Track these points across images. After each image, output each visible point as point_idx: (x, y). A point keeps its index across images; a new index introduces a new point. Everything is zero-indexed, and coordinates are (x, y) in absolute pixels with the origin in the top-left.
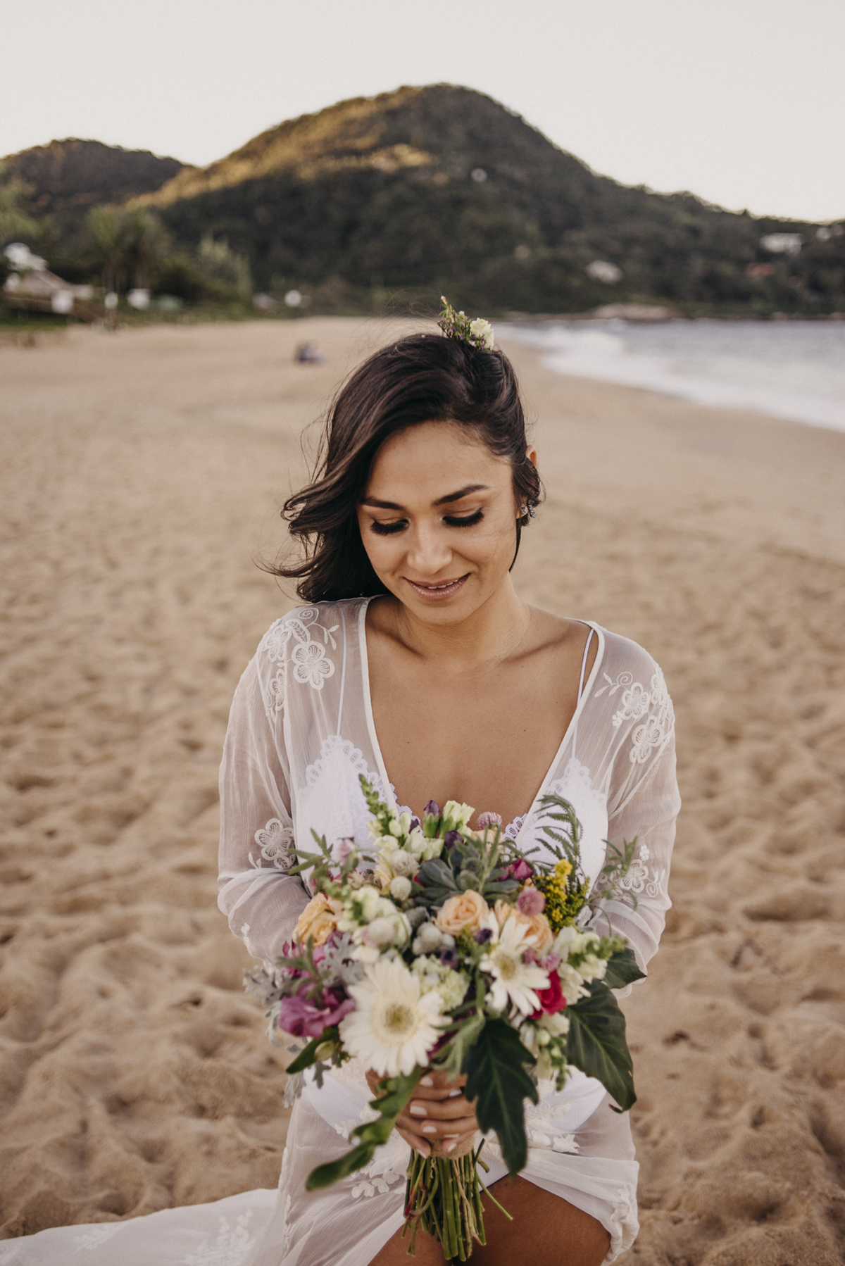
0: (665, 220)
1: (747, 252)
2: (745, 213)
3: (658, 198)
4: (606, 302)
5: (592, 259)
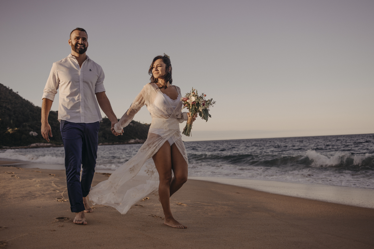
4: (34, 143)
5: (30, 131)
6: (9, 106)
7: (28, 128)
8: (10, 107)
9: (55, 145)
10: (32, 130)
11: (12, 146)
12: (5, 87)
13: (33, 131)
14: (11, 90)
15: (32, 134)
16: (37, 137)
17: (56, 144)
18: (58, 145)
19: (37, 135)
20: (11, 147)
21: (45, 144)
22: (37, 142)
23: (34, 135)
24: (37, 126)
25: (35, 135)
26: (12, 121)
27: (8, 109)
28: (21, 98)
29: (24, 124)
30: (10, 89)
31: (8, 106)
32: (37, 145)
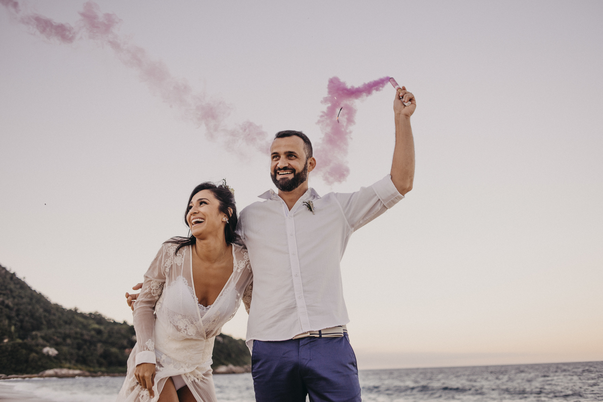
0: (85, 327)
1: (125, 342)
2: (125, 323)
3: (82, 315)
4: (51, 368)
5: (45, 346)
6: (9, 302)
7: (41, 341)
8: (11, 304)
9: (87, 373)
10: (48, 344)
11: (11, 374)
12: (4, 268)
13: (51, 347)
14: (14, 274)
15: (48, 352)
16: (56, 357)
17: (89, 371)
18: (94, 374)
19: (57, 355)
20: (8, 375)
21: (71, 372)
22: (56, 367)
23: (50, 353)
24: (55, 338)
25: (54, 355)
26: (13, 328)
27: (7, 306)
28: (29, 288)
29: (34, 333)
30: (12, 272)
31: (7, 302)
32: (56, 373)
